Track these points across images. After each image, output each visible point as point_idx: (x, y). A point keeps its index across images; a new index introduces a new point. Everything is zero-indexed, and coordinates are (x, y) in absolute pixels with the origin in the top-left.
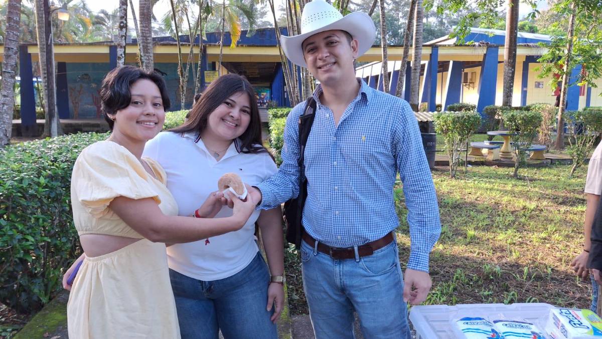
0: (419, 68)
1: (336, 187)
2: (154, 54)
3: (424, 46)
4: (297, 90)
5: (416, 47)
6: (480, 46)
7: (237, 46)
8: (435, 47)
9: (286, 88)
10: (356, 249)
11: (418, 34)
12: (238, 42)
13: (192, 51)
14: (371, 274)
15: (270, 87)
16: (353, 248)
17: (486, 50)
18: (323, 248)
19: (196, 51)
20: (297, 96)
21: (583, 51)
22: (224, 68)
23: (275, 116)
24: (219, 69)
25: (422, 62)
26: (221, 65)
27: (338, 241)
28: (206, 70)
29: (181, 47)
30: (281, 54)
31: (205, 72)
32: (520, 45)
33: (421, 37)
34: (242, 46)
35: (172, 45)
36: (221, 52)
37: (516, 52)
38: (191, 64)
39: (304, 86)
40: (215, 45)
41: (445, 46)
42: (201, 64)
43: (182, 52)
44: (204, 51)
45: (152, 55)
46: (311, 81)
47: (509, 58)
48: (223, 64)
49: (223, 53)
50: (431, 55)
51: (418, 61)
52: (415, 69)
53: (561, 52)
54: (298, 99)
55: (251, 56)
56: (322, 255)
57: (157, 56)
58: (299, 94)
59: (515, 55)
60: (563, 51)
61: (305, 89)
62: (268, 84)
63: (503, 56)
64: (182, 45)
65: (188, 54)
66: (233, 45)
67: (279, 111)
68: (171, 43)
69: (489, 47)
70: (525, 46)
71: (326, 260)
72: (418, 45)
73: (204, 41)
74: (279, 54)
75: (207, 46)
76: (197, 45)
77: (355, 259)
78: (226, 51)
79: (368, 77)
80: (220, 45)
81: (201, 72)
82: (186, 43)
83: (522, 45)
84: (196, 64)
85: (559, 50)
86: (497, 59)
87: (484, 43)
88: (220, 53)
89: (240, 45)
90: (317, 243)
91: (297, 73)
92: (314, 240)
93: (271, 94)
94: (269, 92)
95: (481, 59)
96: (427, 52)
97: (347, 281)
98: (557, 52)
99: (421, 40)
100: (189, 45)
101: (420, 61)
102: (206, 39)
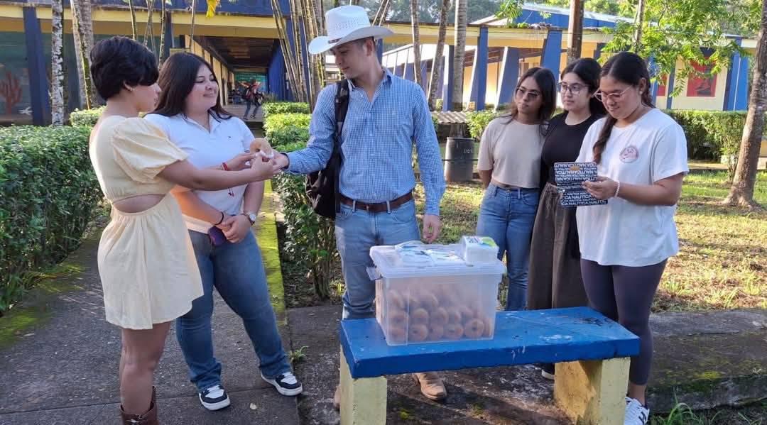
0: (463, 55)
1: (372, 155)
2: (93, 22)
3: (469, 26)
4: (302, 78)
5: (459, 27)
6: (539, 28)
7: (217, 14)
8: (484, 28)
9: (288, 76)
10: (388, 203)
11: (462, 10)
12: (218, 9)
13: (150, 20)
14: (398, 222)
15: (267, 74)
16: (386, 202)
17: (546, 35)
18: (360, 205)
19: (157, 19)
20: (302, 86)
21: (652, 41)
22: (196, 44)
23: (273, 112)
24: (190, 46)
25: (468, 48)
26: (193, 40)
27: (374, 197)
28: (171, 47)
29: (136, 14)
30: (278, 28)
31: (171, 49)
32: (587, 30)
33: (465, 13)
34: (224, 14)
35: (119, 9)
36: (193, 22)
37: (581, 38)
38: (149, 37)
39: (311, 73)
40: (183, 12)
41: (496, 27)
42: (165, 39)
43: (138, 20)
44: (168, 19)
45: (90, 23)
46: (319, 67)
47: (573, 46)
48: (195, 38)
49: (195, 23)
50: (479, 38)
51: (461, 46)
52: (458, 57)
53: (629, 41)
54: (304, 91)
55: (236, 28)
56: (359, 211)
57: (98, 24)
58: (305, 84)
59: (580, 42)
60: (631, 40)
61: (312, 76)
62: (263, 70)
63: (566, 42)
64: (137, 10)
65: (146, 23)
66: (210, 13)
67: (277, 105)
68: (119, 6)
69: (550, 30)
70: (594, 30)
71: (363, 214)
72: (461, 25)
73: (168, 6)
74: (276, 27)
75: (172, 12)
76: (157, 11)
77: (387, 211)
78: (200, 21)
79: (403, 65)
80: (190, 12)
81: (165, 50)
82: (140, 7)
83: (590, 30)
84: (158, 38)
85: (626, 37)
86: (560, 47)
87: (544, 25)
88: (190, 23)
89: (220, 12)
90: (354, 202)
91: (301, 55)
92: (352, 200)
93: (268, 84)
94: (264, 80)
95: (541, 46)
96: (473, 33)
97: (381, 229)
98: (624, 40)
99: (465, 19)
100: (146, 11)
101: (464, 46)
102: (170, 3)
